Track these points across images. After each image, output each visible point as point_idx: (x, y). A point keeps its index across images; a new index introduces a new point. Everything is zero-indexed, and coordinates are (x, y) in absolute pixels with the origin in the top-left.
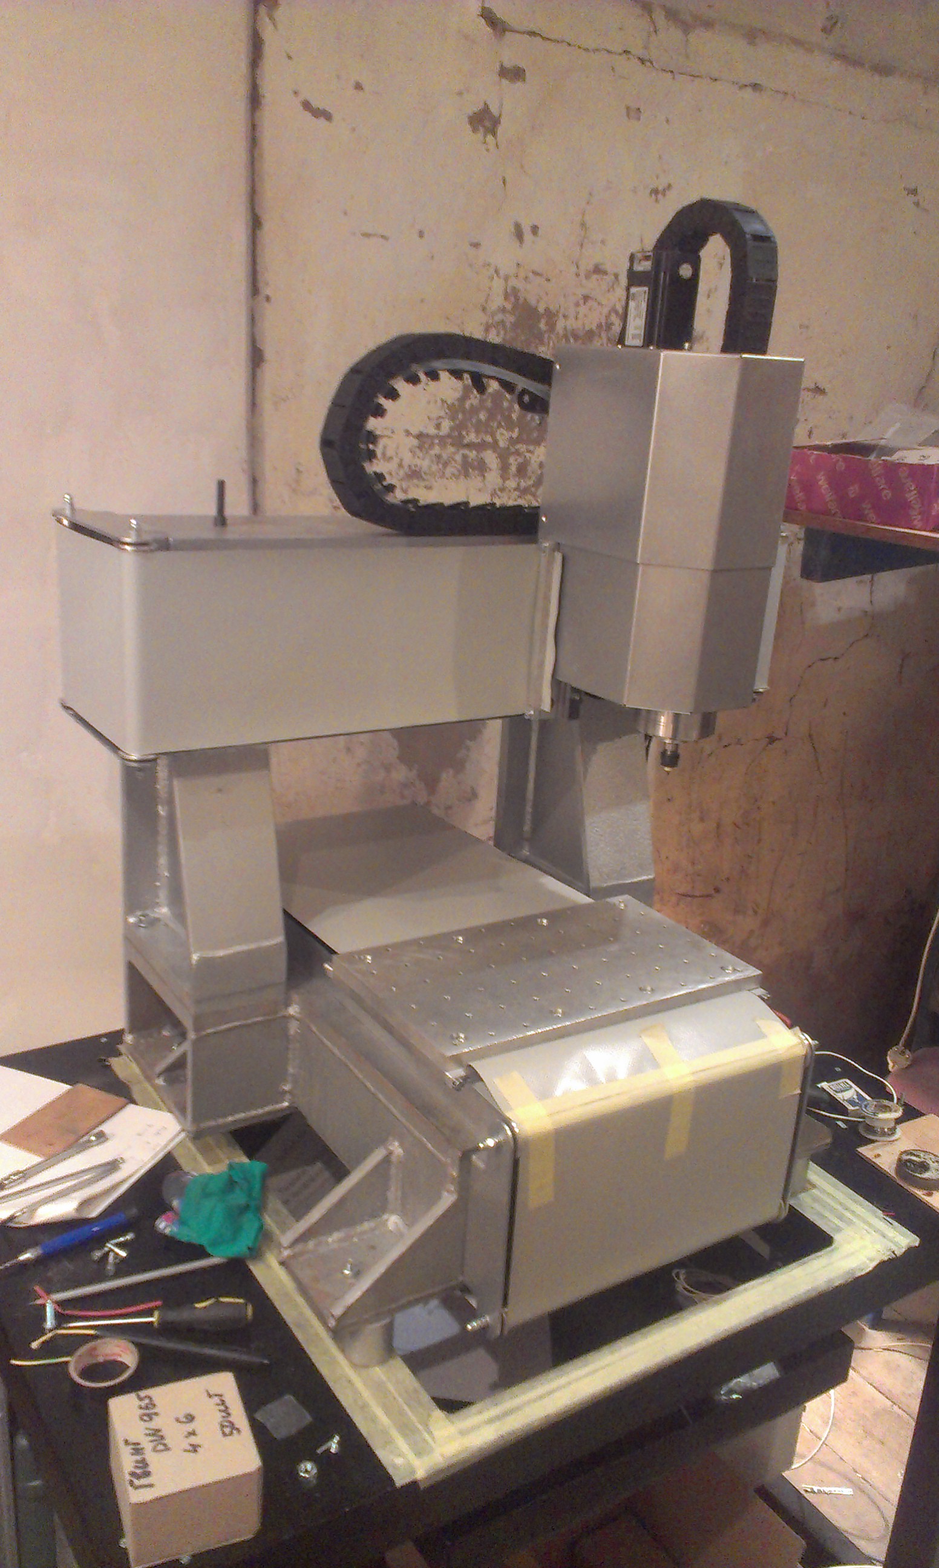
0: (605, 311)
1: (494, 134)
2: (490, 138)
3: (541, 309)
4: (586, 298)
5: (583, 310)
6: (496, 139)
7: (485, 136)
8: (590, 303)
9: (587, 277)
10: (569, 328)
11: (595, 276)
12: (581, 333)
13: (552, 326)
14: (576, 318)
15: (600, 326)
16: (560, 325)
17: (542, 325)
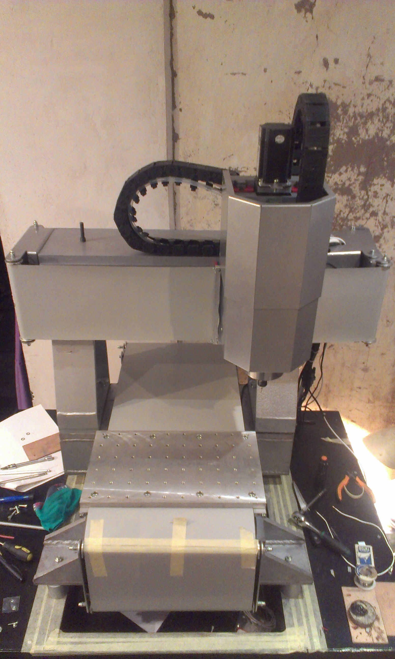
0: (382, 102)
1: (311, 12)
2: (308, 15)
3: (339, 103)
4: (369, 95)
5: (367, 102)
6: (312, 15)
7: (306, 13)
8: (372, 98)
9: (371, 83)
10: (357, 111)
11: (376, 83)
12: (365, 114)
13: (345, 112)
14: (362, 106)
15: (378, 110)
16: (351, 110)
17: (340, 111)
